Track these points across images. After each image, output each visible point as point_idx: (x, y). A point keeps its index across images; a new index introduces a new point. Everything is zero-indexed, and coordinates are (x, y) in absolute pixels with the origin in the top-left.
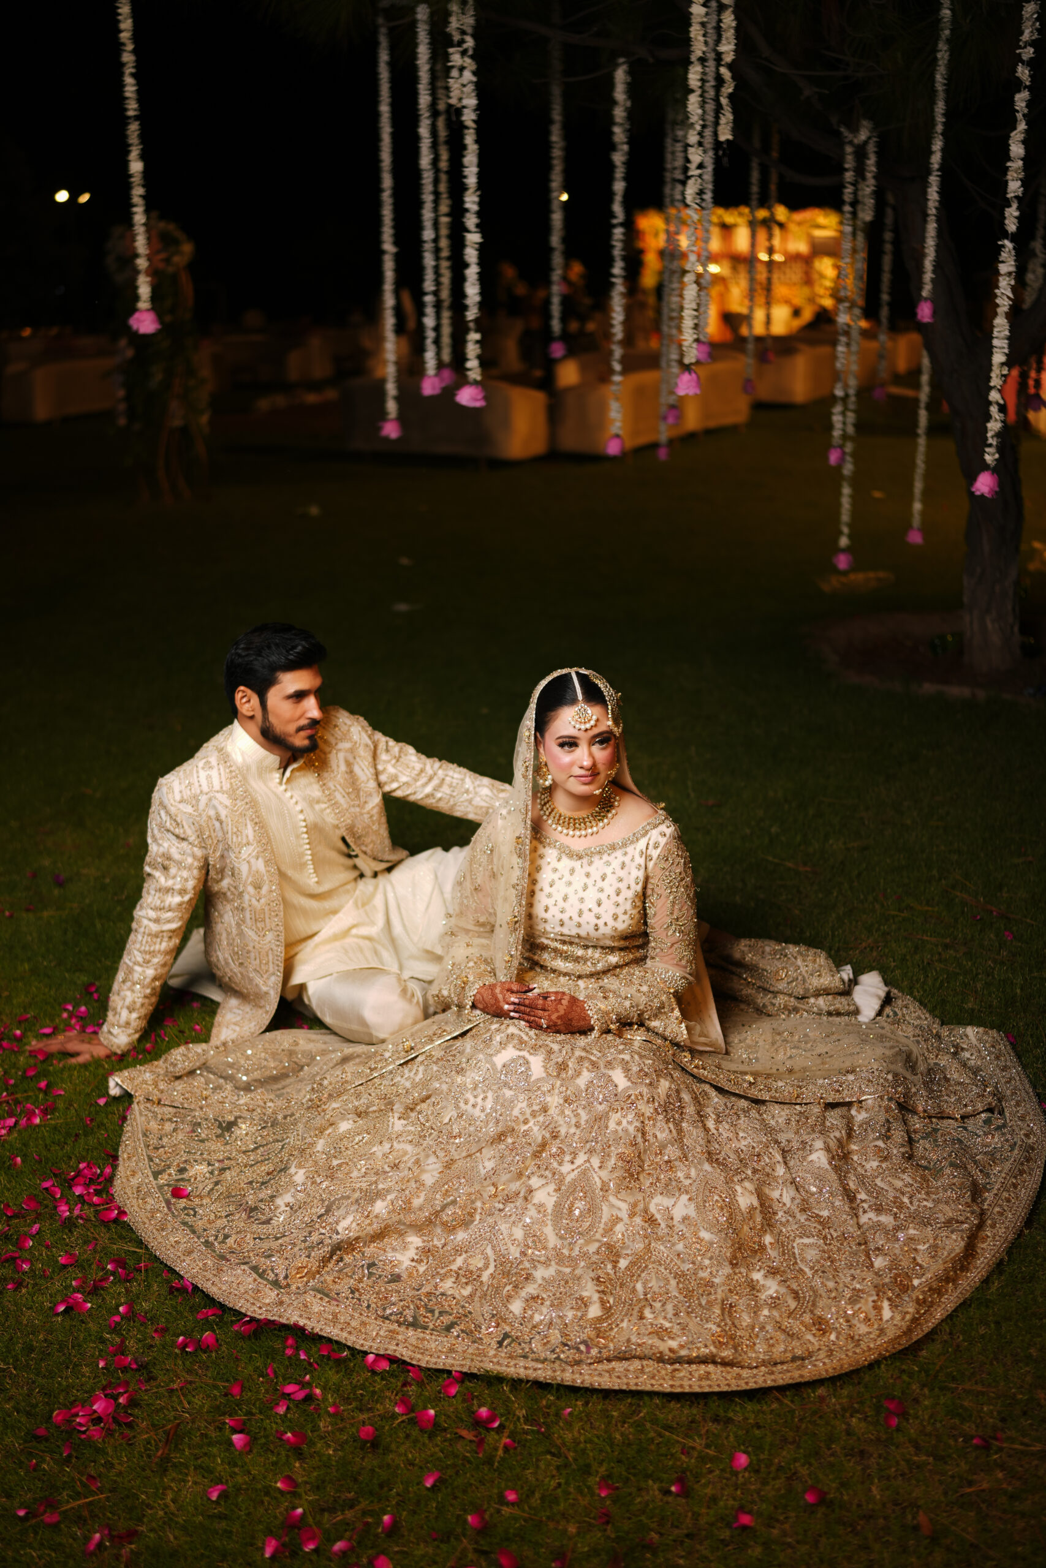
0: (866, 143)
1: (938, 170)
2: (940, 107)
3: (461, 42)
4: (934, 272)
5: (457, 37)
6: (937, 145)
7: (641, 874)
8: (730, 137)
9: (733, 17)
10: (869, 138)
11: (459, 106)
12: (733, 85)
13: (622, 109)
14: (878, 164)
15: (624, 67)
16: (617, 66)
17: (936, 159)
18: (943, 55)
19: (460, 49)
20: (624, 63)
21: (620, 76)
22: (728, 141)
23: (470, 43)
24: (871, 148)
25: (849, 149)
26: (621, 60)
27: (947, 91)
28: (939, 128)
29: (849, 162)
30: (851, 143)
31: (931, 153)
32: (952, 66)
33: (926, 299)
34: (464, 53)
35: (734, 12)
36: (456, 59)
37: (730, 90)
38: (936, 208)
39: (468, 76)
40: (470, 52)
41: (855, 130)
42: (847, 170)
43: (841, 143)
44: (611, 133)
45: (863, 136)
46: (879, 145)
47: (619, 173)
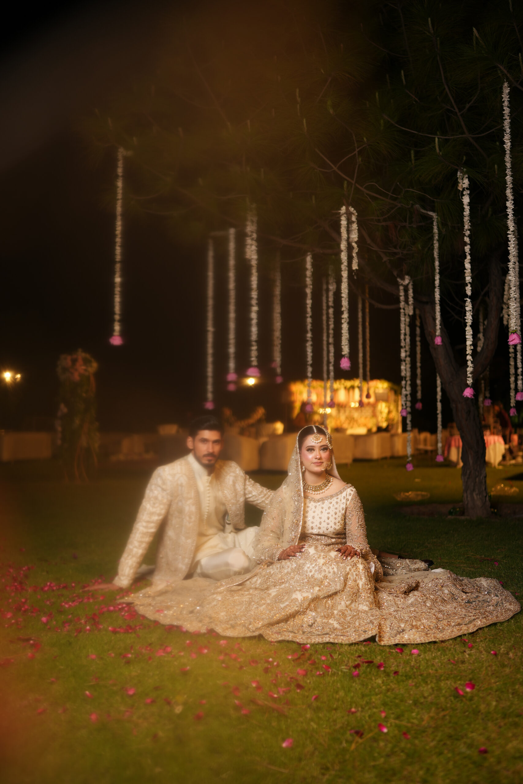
0: (408, 285)
1: (438, 286)
2: (437, 263)
3: (251, 236)
4: (440, 325)
5: (249, 234)
6: (437, 277)
7: (344, 506)
8: (357, 268)
9: (357, 225)
10: (409, 283)
12: (357, 249)
13: (310, 271)
14: (414, 292)
15: (311, 256)
16: (307, 255)
17: (437, 282)
18: (436, 245)
19: (251, 238)
20: (310, 255)
21: (309, 259)
22: (356, 269)
23: (255, 236)
24: (410, 287)
25: (401, 288)
26: (309, 253)
27: (439, 258)
28: (437, 271)
29: (402, 293)
30: (402, 285)
31: (434, 280)
32: (440, 248)
33: (438, 336)
34: (252, 239)
35: (357, 224)
36: (249, 241)
37: (357, 251)
38: (439, 301)
39: (254, 248)
40: (255, 239)
41: (403, 279)
42: (401, 296)
43: (397, 285)
44: (305, 281)
45: (407, 281)
46: (413, 285)
47: (309, 296)
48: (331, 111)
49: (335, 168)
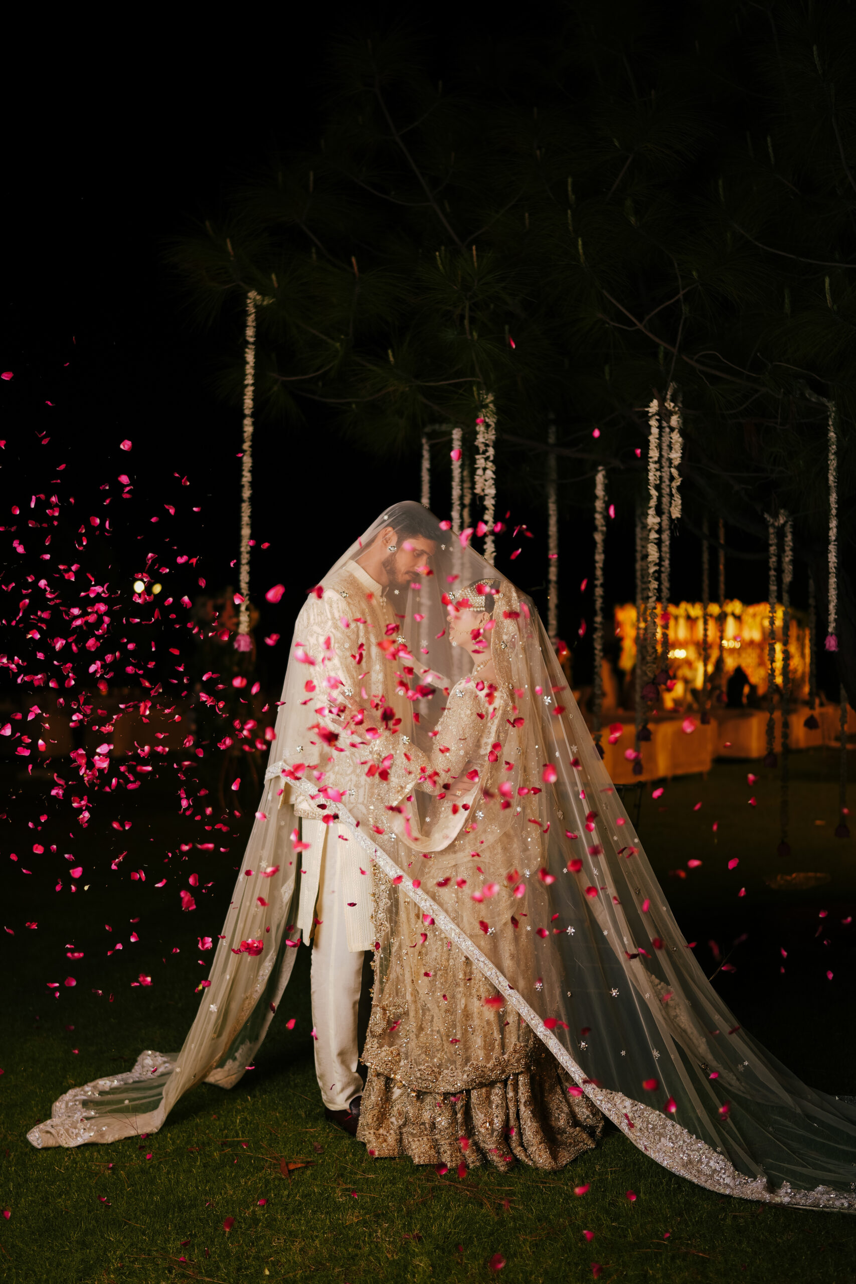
0: (784, 525)
1: (835, 541)
2: (833, 497)
3: (485, 452)
4: (836, 614)
5: (482, 448)
6: (833, 524)
8: (679, 516)
9: (678, 435)
10: (786, 522)
11: (482, 494)
12: (680, 480)
13: (602, 501)
14: (794, 540)
15: (603, 472)
16: (597, 472)
17: (833, 534)
18: (833, 463)
19: (484, 456)
20: (602, 470)
21: (600, 478)
22: (677, 518)
23: (491, 452)
24: (788, 529)
25: (771, 530)
26: (600, 468)
27: (837, 487)
28: (834, 512)
29: (773, 540)
30: (773, 525)
31: (829, 529)
32: (839, 469)
33: (832, 634)
34: (487, 459)
35: (680, 432)
36: (480, 462)
37: (679, 484)
38: (835, 568)
39: (489, 474)
40: (492, 458)
41: (776, 516)
42: (771, 545)
43: (765, 525)
44: (594, 519)
45: (781, 520)
46: (794, 527)
47: (600, 548)
48: (633, 220)
49: (640, 326)
